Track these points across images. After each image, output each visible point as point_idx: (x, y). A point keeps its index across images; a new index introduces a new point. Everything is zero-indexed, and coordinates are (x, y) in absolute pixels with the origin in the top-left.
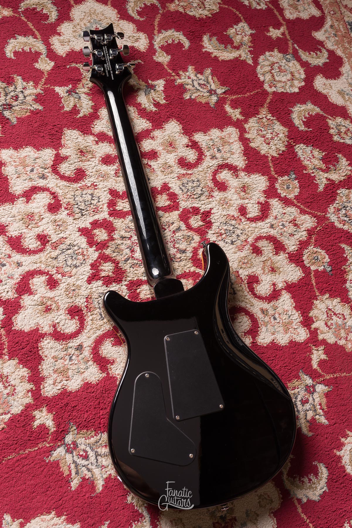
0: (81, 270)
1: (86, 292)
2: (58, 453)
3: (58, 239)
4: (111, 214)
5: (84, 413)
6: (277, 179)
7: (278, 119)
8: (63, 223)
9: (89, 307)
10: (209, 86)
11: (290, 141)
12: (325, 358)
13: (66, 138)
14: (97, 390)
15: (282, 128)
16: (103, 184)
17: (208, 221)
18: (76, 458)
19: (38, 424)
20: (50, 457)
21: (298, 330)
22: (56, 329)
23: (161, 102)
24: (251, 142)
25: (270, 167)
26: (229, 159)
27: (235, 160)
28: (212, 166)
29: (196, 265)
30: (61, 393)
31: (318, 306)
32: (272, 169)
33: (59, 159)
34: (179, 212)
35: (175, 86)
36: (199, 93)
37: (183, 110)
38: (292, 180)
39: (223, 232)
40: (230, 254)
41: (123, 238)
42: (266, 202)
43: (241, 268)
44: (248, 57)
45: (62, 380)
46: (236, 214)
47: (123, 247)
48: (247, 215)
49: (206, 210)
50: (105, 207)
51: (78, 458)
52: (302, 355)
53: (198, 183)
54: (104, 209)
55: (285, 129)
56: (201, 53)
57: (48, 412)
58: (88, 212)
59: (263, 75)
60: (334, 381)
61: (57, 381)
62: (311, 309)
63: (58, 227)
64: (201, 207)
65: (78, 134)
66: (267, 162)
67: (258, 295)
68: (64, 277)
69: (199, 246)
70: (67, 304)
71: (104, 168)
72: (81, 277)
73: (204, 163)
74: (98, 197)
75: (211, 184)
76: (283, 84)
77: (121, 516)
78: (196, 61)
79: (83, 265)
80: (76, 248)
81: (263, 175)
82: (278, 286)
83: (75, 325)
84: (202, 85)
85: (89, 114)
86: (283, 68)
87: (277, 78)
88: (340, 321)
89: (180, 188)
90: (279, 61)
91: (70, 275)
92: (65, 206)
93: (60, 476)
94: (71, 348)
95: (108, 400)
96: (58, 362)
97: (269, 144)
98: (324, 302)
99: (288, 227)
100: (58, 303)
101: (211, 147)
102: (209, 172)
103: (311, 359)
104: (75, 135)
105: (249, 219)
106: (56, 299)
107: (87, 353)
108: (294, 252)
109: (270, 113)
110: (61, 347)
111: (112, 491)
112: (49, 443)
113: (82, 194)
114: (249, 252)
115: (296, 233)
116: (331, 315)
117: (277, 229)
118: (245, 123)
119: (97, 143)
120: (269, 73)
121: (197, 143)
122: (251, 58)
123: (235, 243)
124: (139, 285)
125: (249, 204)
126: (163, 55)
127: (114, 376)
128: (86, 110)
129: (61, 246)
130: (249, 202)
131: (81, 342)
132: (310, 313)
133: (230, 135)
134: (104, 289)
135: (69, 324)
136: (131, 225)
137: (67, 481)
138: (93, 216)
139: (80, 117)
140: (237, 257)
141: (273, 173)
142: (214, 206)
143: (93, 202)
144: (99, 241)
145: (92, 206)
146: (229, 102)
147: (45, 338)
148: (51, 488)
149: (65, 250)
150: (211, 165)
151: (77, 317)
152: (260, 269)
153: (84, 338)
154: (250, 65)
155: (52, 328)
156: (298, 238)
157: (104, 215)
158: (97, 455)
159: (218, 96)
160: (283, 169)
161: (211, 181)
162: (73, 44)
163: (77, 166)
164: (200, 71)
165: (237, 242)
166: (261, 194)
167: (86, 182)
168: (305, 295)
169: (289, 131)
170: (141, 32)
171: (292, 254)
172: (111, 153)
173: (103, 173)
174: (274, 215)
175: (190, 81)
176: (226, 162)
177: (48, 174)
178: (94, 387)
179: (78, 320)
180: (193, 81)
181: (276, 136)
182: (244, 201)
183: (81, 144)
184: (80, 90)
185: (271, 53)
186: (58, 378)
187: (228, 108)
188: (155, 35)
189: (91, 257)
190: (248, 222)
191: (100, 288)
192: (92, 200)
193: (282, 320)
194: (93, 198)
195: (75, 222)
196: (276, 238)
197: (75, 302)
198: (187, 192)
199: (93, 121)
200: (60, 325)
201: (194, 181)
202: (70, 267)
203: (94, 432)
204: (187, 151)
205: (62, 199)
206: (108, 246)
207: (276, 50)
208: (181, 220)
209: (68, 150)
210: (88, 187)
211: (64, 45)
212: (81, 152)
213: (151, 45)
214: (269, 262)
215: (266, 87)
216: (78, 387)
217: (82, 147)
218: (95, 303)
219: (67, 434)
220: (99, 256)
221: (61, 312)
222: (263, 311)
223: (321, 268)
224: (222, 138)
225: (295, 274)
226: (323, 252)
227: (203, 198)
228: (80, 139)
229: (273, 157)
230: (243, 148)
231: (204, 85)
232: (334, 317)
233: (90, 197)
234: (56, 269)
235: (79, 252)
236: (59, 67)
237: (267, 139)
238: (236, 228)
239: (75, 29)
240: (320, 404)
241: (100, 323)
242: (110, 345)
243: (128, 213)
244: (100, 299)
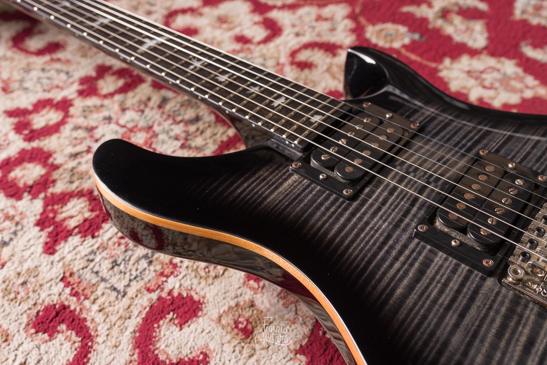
0: (20, 243)
1: (54, 270)
4: (29, 139)
9: (80, 291)
41: (75, 156)
42: (265, 18)
46: (236, 46)
48: (252, 41)
54: (12, 139)
62: (445, 83)
70: (25, 316)
79: (20, 234)
83: (67, 345)
105: (259, 43)
115: (336, 26)
116: (478, 76)
117: (307, 34)
125: (244, 31)
130: (242, 28)
134: (91, 244)
135: (52, 350)
136: (77, 134)
144: (30, 182)
151: (63, 327)
152: (330, 80)
153: (104, 355)
156: (343, 29)
157: (16, 146)
174: (289, 24)
179: (68, 330)
182: (234, 31)
190: (262, 46)
191: (80, 248)
196: (316, 42)
197: (40, 301)
206: (54, 182)
214: (334, 69)
218: (87, 276)
220: (45, 203)
221: (18, 338)
223: (407, 41)
226: (389, 25)
232: (485, 76)
241: (121, 305)
242: (175, 329)
243: (62, 123)
244: (92, 265)
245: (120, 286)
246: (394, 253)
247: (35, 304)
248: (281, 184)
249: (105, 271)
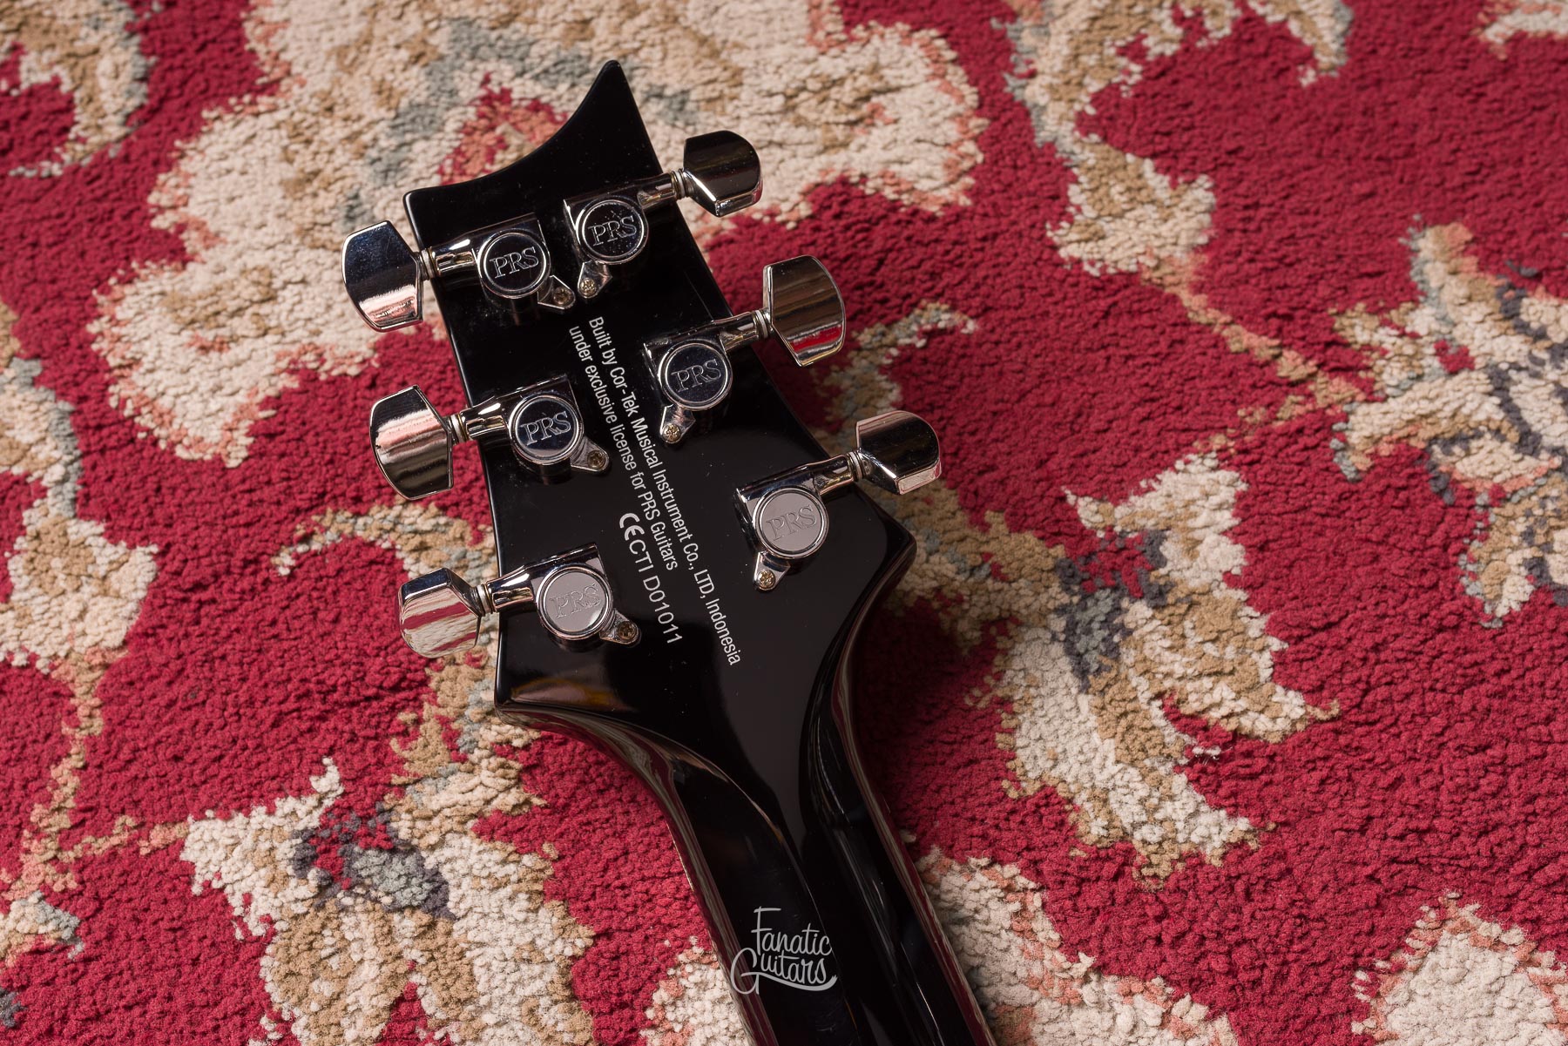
23: (1259, 724)
35: (1350, 492)
37: (1516, 752)
78: (1465, 164)
126: (1136, 193)
162: (305, 311)
170: (888, 22)
180: (1500, 383)
184: (429, 797)
188: (1012, 16)
211: (221, 345)
213: (1004, 122)
236: (199, 586)
239: (304, 160)
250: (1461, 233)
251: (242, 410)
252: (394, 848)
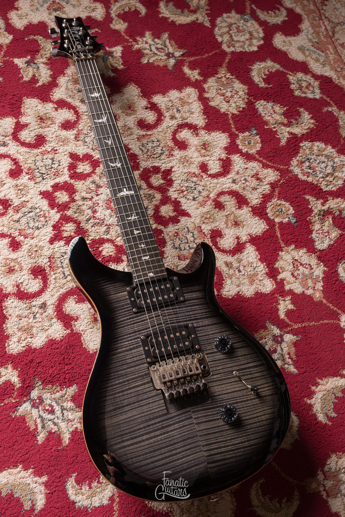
0: (43, 231)
1: (48, 252)
2: (24, 408)
3: (19, 202)
4: (71, 177)
5: (49, 369)
6: (237, 136)
7: (237, 78)
8: (24, 187)
9: (52, 266)
10: (166, 49)
11: (251, 98)
12: (293, 308)
13: (26, 107)
14: (62, 346)
15: (241, 86)
16: (63, 148)
17: (169, 179)
18: (41, 413)
19: (4, 381)
20: (16, 412)
21: (263, 281)
22: (19, 289)
23: (119, 68)
24: (210, 101)
25: (231, 124)
26: (189, 119)
27: (195, 119)
28: (172, 126)
29: (158, 222)
30: (26, 350)
31: (284, 257)
32: (233, 126)
33: (19, 127)
34: (140, 172)
35: (133, 51)
36: (157, 57)
37: (141, 73)
38: (253, 136)
39: (184, 189)
40: (192, 210)
41: (84, 199)
42: (228, 158)
43: (203, 223)
44: (206, 19)
45: (26, 338)
46: (197, 171)
47: (84, 208)
48: (208, 171)
49: (166, 168)
50: (66, 171)
51: (44, 412)
52: (268, 305)
53: (158, 143)
54: (65, 173)
55: (244, 87)
56: (158, 18)
57: (13, 369)
58: (49, 176)
59: (221, 36)
60: (302, 330)
61: (21, 339)
62: (276, 260)
63: (19, 192)
64: (161, 166)
65: (37, 102)
66: (228, 119)
67: (221, 248)
68: (26, 239)
69: (160, 203)
70: (30, 265)
71: (64, 133)
72: (43, 238)
73: (164, 124)
74: (59, 161)
75: (171, 144)
76: (241, 44)
77: (88, 468)
78: (153, 26)
79: (45, 227)
80: (38, 210)
81: (224, 132)
82: (242, 239)
83: (38, 285)
84: (160, 49)
85: (48, 82)
86: (241, 28)
87: (235, 39)
88: (307, 271)
89: (140, 149)
90: (237, 22)
91: (33, 236)
92: (26, 171)
93: (26, 431)
94: (35, 306)
95: (73, 356)
96: (22, 320)
97: (228, 102)
98: (289, 253)
99: (251, 181)
100: (21, 264)
101: (170, 108)
102: (169, 132)
103: (278, 310)
104: (35, 103)
105: (210, 176)
106: (19, 260)
107: (51, 310)
108: (258, 206)
109: (229, 72)
110: (25, 306)
111: (79, 444)
112: (15, 399)
113: (43, 159)
114: (211, 207)
115: (259, 187)
116: (297, 265)
117: (239, 184)
118: (204, 84)
119: (56, 109)
120: (227, 34)
121: (156, 104)
122: (208, 21)
123: (197, 199)
124: (102, 244)
125: (210, 161)
126: (120, 23)
127: (78, 332)
128: (45, 79)
129: (23, 209)
130: (210, 159)
131: (44, 300)
132: (275, 264)
133: (189, 95)
134: (66, 249)
135: (33, 283)
136: (92, 186)
137: (33, 435)
138: (54, 179)
139: (39, 86)
140: (199, 212)
141: (234, 130)
142: (175, 164)
143: (53, 166)
144: (60, 203)
145: (53, 170)
146: (187, 64)
147: (9, 298)
148: (18, 442)
149: (27, 213)
150: (170, 125)
151: (40, 277)
152: (223, 223)
153: (47, 296)
154: (208, 27)
155: (15, 288)
156: (261, 192)
157: (65, 178)
158: (63, 409)
159: (176, 59)
160: (243, 125)
161: (172, 141)
162: (31, 17)
163: (37, 132)
164: (157, 35)
165: (199, 198)
166: (222, 151)
167: (47, 147)
168: (270, 247)
169: (248, 89)
170: (98, 2)
171: (255, 207)
172: (70, 118)
173: (63, 138)
174: (236, 170)
175: (147, 46)
176: (186, 121)
177: (9, 142)
178: (58, 343)
179: (41, 279)
180: (150, 45)
181: (236, 94)
182: (205, 158)
183: (40, 112)
184: (39, 60)
185: (229, 14)
186: (23, 336)
187: (186, 70)
188: (111, 4)
189: (52, 218)
190: (210, 178)
191: (62, 248)
192: (53, 164)
193: (247, 272)
194: (54, 163)
195: (36, 186)
196: (238, 192)
197: (38, 262)
198: (147, 152)
199: (52, 89)
200: (24, 285)
201: (154, 141)
202: (33, 229)
203: (59, 387)
204: (146, 113)
205: (23, 165)
206: (69, 208)
207: (233, 12)
208: (142, 180)
209: (28, 117)
210: (49, 152)
211: (21, 19)
212: (41, 119)
213: (108, 14)
214: (232, 216)
215: (224, 47)
216: (42, 344)
217: (41, 114)
218: (58, 262)
219: (32, 390)
220: (61, 217)
221: (25, 272)
222: (227, 264)
223: (286, 220)
224: (181, 99)
225: (259, 227)
226: (287, 204)
227: (163, 157)
228: (40, 107)
229: (233, 114)
230: (202, 107)
231: (162, 49)
232: (301, 268)
233: (51, 161)
234: (18, 231)
235: (41, 215)
236: (17, 39)
237: (227, 97)
238: (197, 184)
239: (32, 3)
240: (289, 354)
241: (63, 281)
242: (74, 302)
243: (89, 175)
244: (62, 258)
245: (66, 274)
246: (129, 339)
247: (35, 262)
248: (119, 293)
249: (65, 264)
250: (151, 32)
251: (23, 25)
252: (34, 63)
